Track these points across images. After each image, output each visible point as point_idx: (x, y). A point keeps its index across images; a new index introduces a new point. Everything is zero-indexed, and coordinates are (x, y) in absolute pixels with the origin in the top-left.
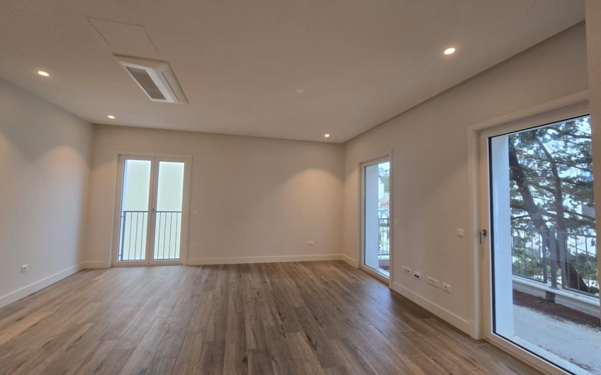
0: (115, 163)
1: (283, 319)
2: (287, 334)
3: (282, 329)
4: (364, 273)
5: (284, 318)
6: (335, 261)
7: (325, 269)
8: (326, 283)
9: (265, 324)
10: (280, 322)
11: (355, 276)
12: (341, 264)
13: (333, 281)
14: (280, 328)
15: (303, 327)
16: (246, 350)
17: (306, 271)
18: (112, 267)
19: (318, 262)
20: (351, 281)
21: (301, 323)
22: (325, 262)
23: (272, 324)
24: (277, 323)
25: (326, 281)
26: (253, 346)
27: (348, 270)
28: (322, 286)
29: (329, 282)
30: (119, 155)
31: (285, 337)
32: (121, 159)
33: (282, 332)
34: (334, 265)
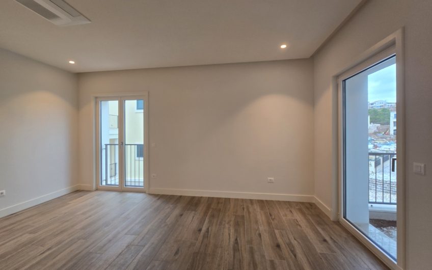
0: (93, 104)
4: (344, 234)
6: (303, 203)
7: (286, 216)
8: (278, 246)
11: (327, 238)
12: (310, 209)
13: (290, 245)
17: (259, 217)
18: (97, 190)
19: (279, 202)
20: (319, 248)
22: (288, 204)
25: (280, 241)
27: (319, 224)
28: (269, 253)
29: (283, 246)
30: (96, 98)
32: (98, 100)
34: (300, 210)
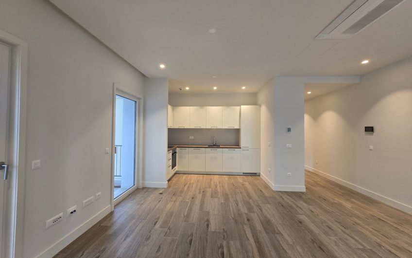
1: (222, 246)
2: (222, 231)
3: (224, 236)
5: (219, 248)
9: (238, 243)
10: (225, 243)
14: (226, 236)
15: (207, 235)
16: (250, 225)
21: (207, 239)
23: (232, 242)
24: (228, 244)
26: (245, 227)
31: (224, 229)
33: (225, 234)
